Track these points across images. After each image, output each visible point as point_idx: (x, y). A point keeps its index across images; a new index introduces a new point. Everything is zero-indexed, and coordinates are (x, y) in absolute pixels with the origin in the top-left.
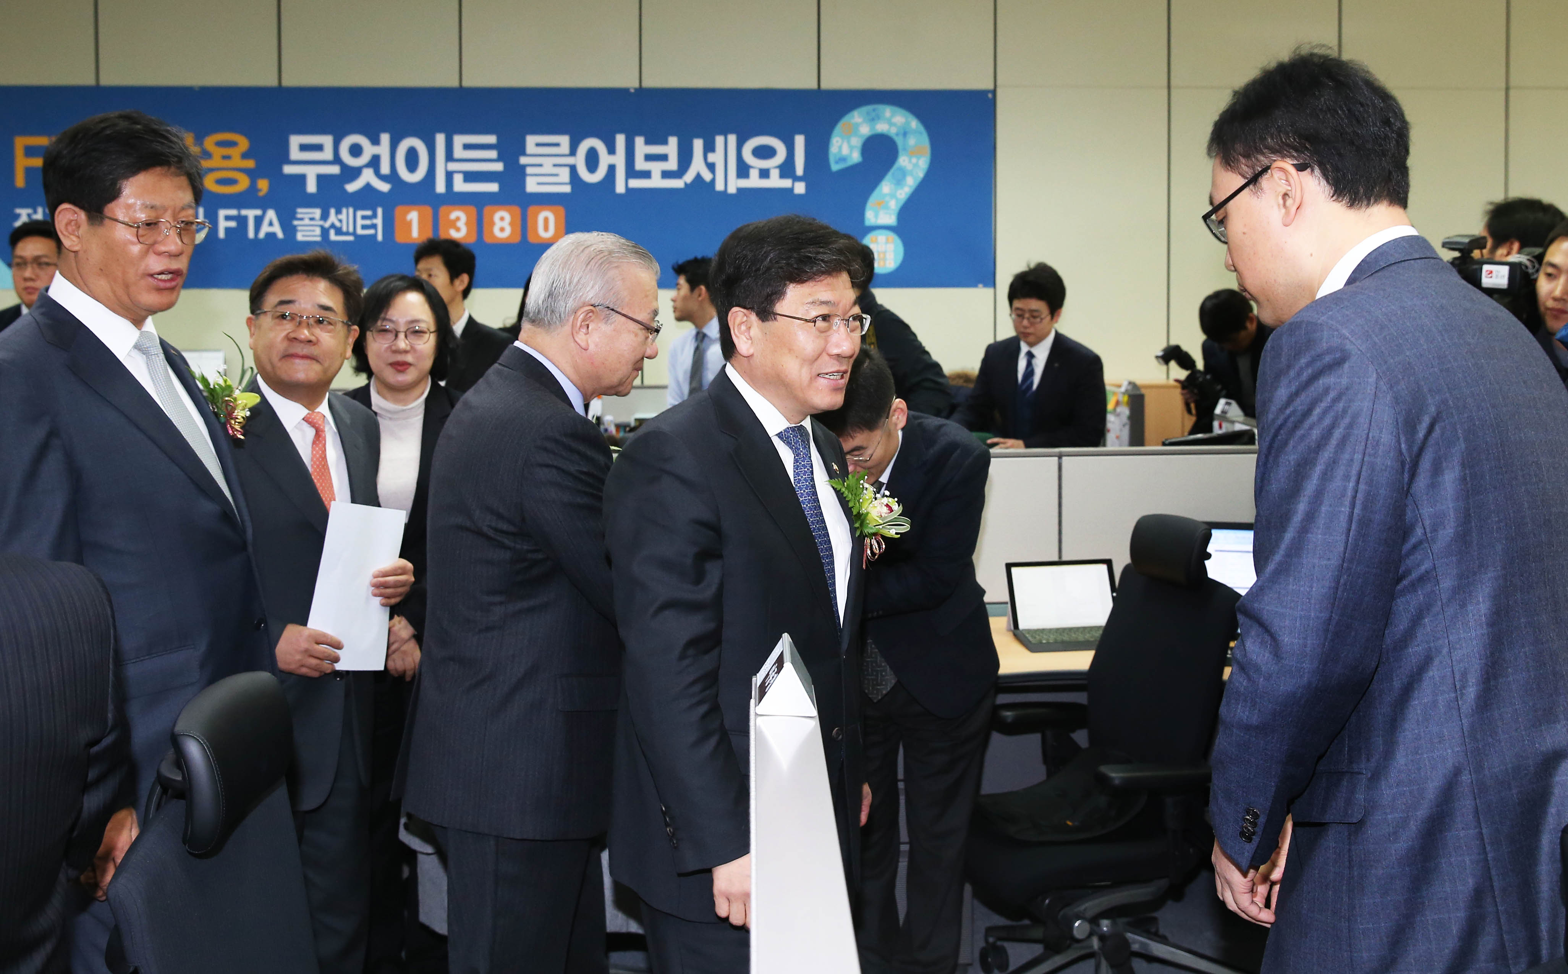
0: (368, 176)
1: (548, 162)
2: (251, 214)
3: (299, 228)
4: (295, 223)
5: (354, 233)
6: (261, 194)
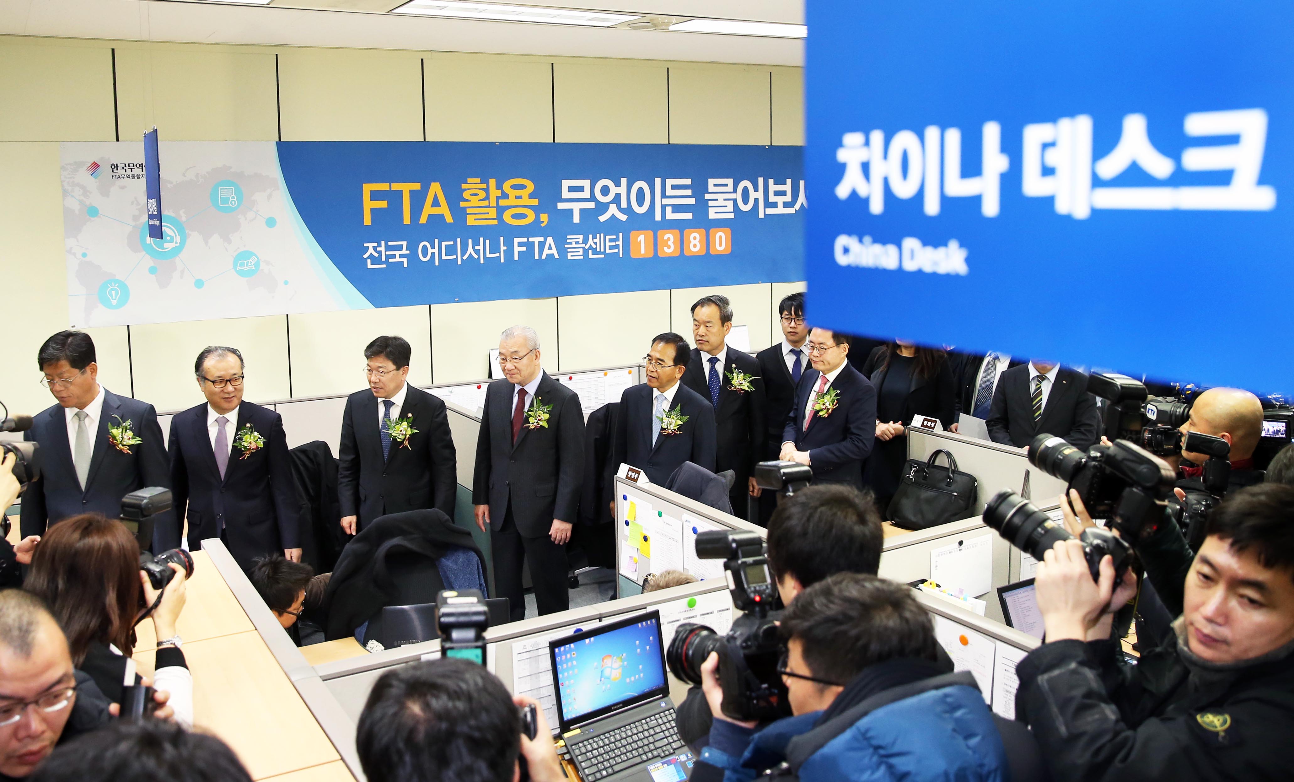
0: (613, 209)
1: (721, 197)
2: (536, 240)
3: (569, 250)
4: (566, 246)
5: (604, 253)
6: (543, 225)
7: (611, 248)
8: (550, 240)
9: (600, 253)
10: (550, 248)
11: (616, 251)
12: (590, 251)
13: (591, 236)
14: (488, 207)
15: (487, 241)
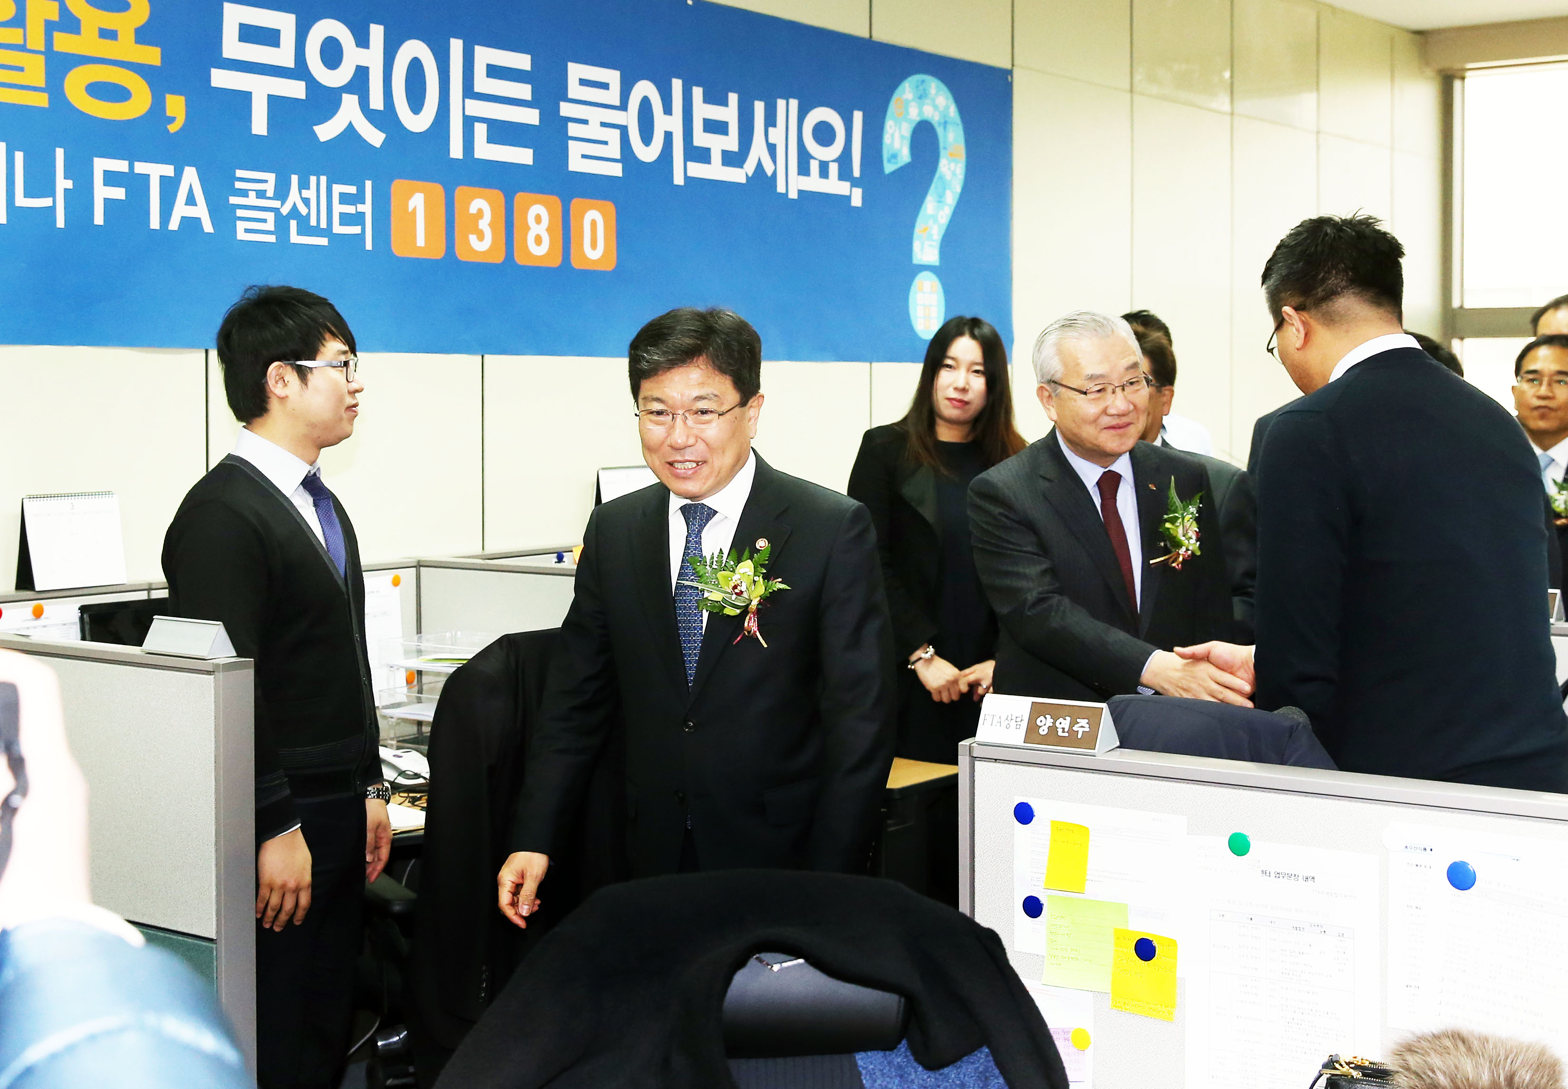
0: (350, 108)
1: (596, 115)
2: (154, 171)
3: (240, 213)
4: (233, 200)
5: (327, 232)
6: (173, 128)
7: (346, 219)
8: (190, 176)
9: (316, 231)
10: (191, 200)
11: (357, 230)
12: (293, 224)
13: (295, 179)
14: (22, 48)
15: (19, 156)
